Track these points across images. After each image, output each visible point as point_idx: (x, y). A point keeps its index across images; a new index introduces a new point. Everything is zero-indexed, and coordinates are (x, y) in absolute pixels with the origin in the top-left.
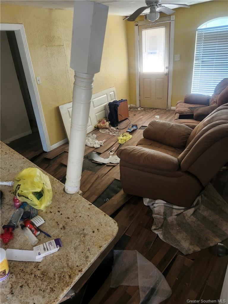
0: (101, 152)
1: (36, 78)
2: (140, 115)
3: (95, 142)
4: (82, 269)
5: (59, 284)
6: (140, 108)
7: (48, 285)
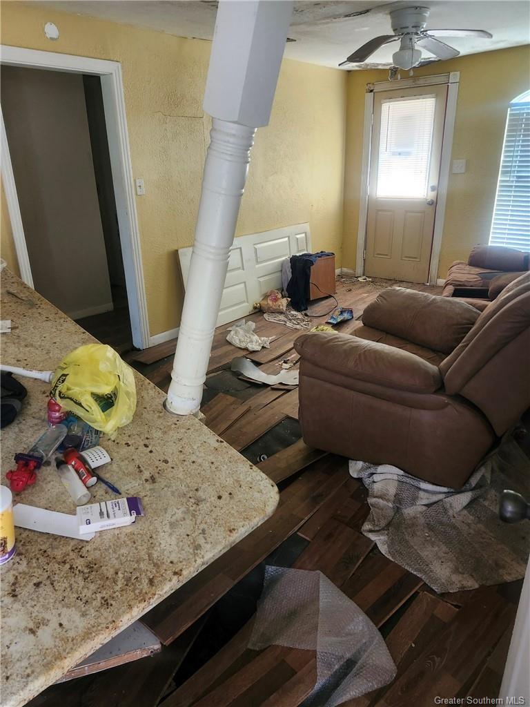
0: (263, 360)
1: (135, 180)
2: (360, 291)
3: (250, 337)
4: (181, 570)
5: (124, 592)
6: (364, 277)
7: (99, 590)
